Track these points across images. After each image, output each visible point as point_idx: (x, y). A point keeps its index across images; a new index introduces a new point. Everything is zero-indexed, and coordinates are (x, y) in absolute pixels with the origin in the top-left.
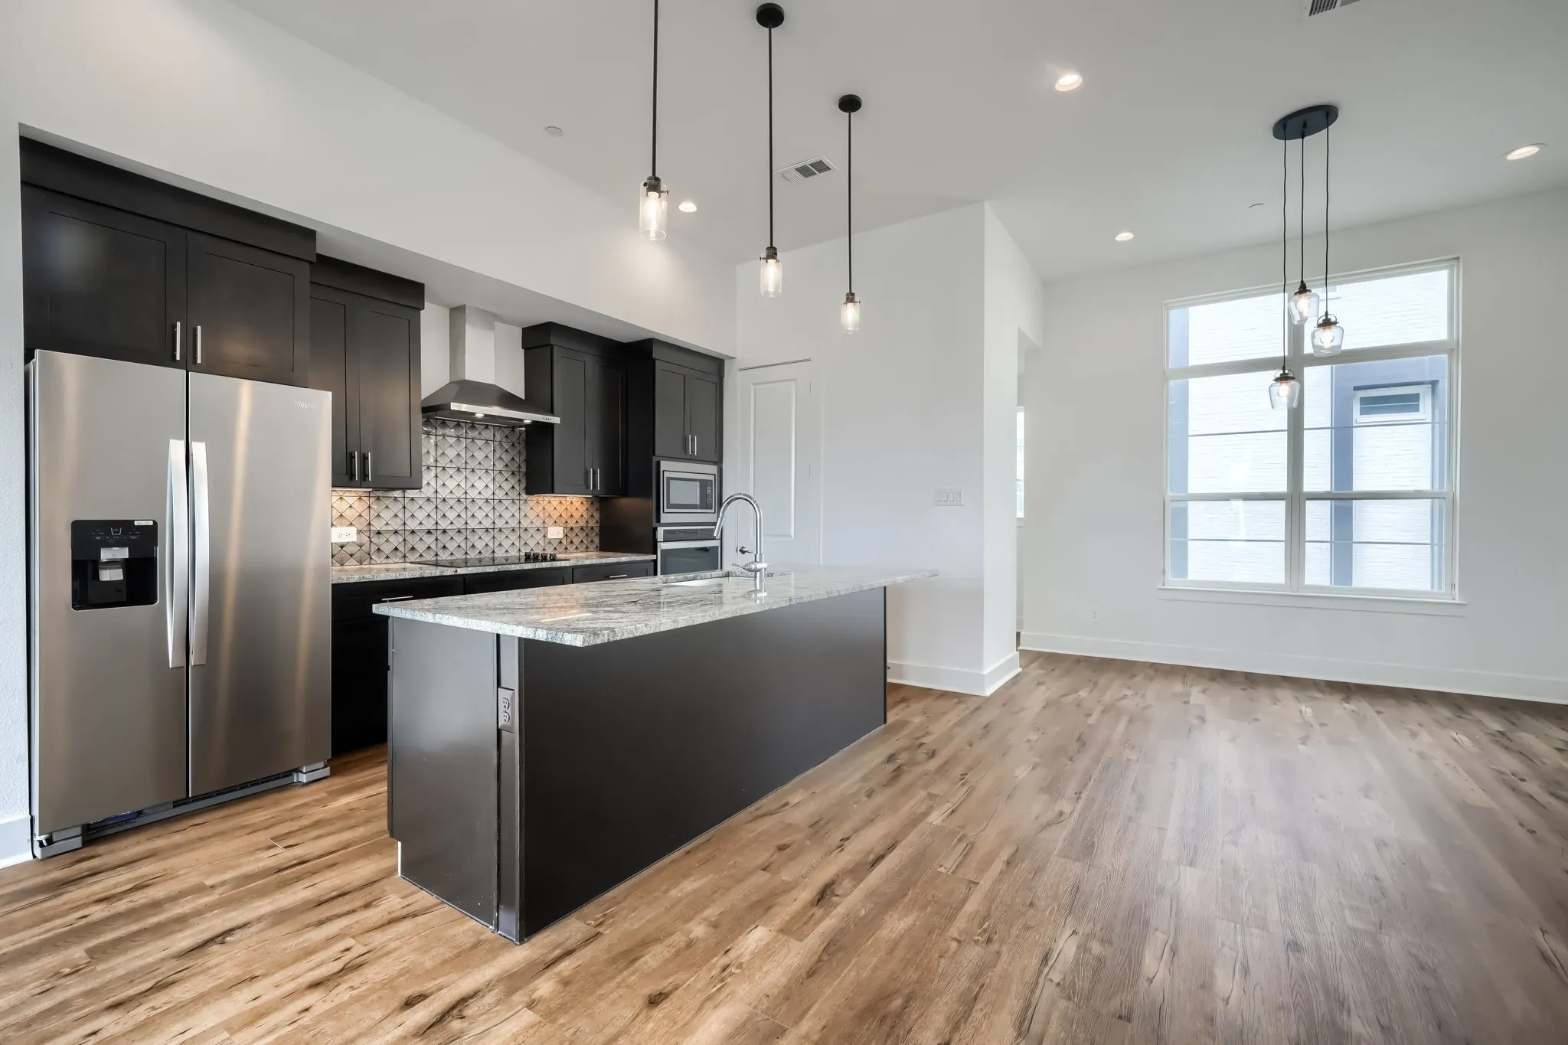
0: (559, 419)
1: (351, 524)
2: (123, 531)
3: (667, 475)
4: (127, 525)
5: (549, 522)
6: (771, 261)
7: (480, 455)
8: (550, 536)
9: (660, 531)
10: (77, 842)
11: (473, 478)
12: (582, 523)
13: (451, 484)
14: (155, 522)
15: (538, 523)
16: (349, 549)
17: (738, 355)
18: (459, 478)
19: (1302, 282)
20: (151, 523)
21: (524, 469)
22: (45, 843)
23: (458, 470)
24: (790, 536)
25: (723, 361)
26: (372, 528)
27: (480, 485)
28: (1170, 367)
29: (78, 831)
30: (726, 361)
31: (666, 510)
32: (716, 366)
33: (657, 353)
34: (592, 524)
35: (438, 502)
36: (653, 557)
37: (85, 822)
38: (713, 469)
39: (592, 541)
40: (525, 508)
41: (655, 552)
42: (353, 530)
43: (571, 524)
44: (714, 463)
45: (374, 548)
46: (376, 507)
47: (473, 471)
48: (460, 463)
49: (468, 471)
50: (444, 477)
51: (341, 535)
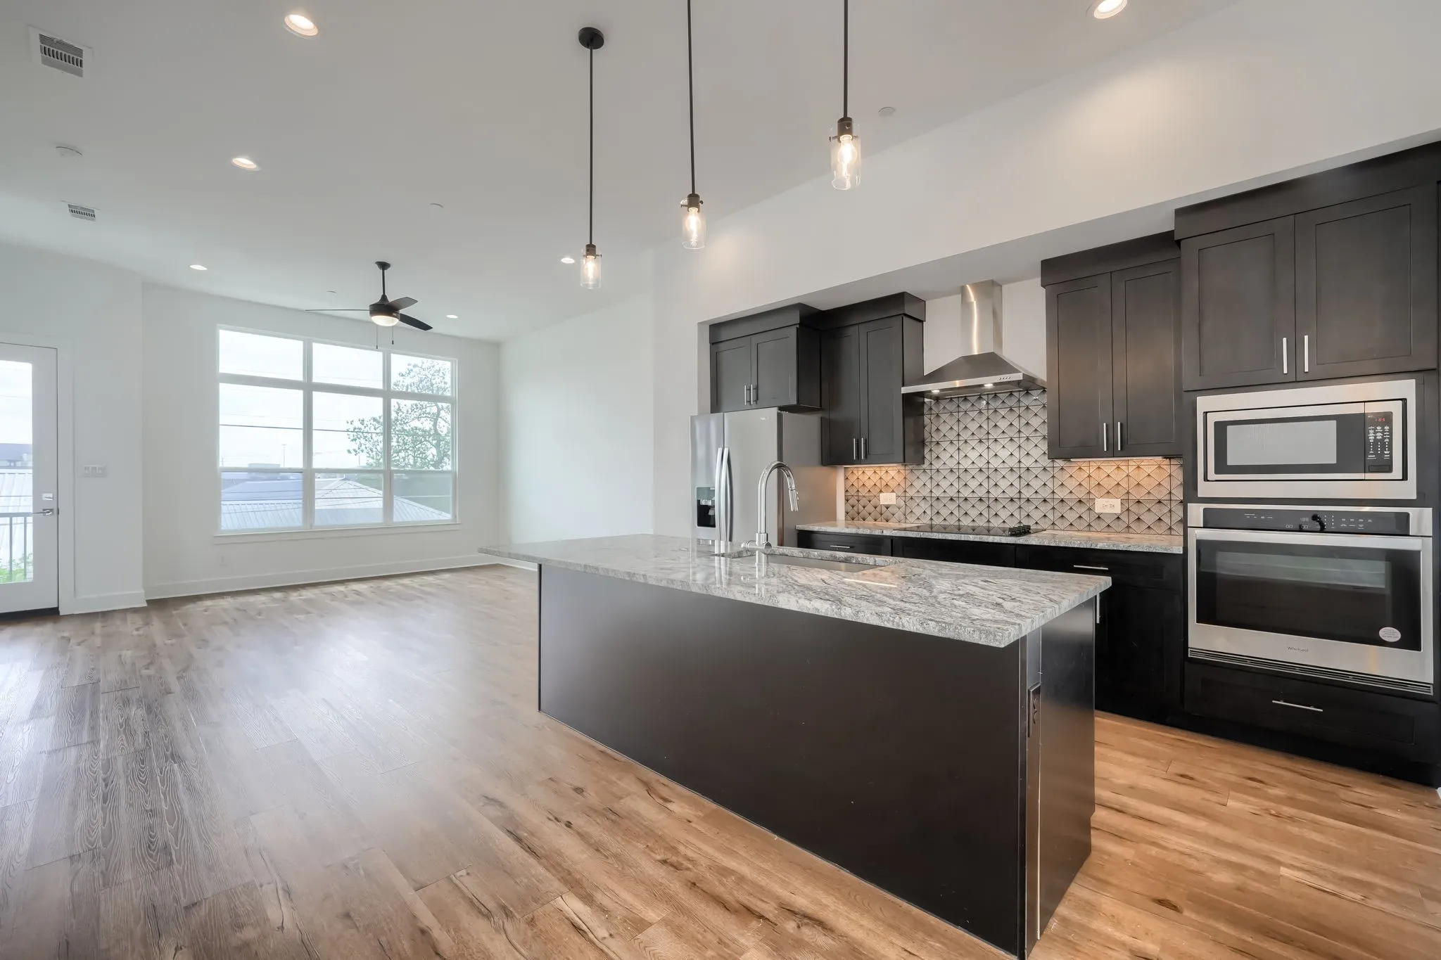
1: (893, 491)
3: (1212, 418)
7: (1003, 425)
8: (1098, 509)
11: (996, 448)
13: (973, 455)
16: (891, 510)
18: (981, 449)
23: (981, 441)
26: (907, 495)
27: (1004, 454)
33: (1181, 229)
35: (959, 472)
40: (1063, 477)
42: (894, 495)
43: (1136, 495)
46: (911, 477)
47: (996, 440)
48: (982, 435)
49: (991, 441)
50: (966, 450)
51: (887, 498)
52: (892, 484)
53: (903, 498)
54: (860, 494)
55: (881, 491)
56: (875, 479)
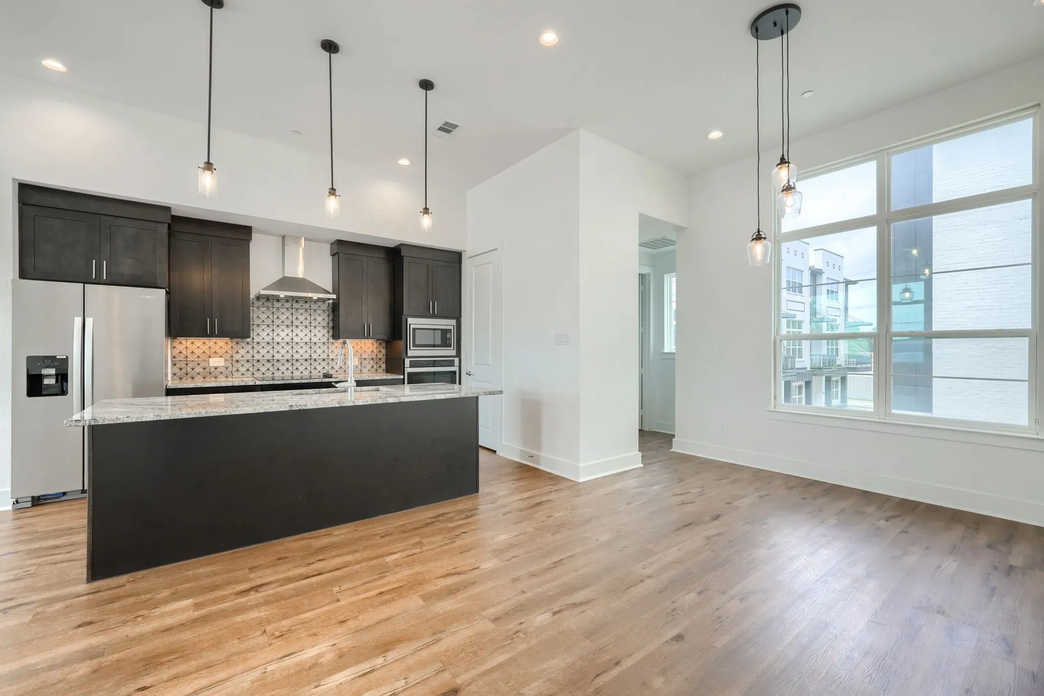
1: (221, 356)
2: (50, 361)
3: (412, 326)
4: (53, 358)
7: (301, 318)
9: (407, 361)
10: (29, 504)
11: (296, 331)
12: (373, 356)
14: (67, 357)
16: (219, 370)
18: (288, 331)
20: (65, 357)
21: (331, 325)
22: (15, 503)
23: (288, 326)
24: (490, 365)
25: (461, 253)
26: (234, 359)
27: (301, 335)
29: (30, 499)
30: (463, 254)
31: (412, 348)
32: (454, 259)
33: (405, 252)
34: (380, 356)
36: (402, 377)
37: (32, 495)
38: (453, 322)
39: (380, 366)
40: (332, 347)
41: (404, 373)
42: (222, 359)
43: (365, 356)
44: (454, 318)
45: (234, 369)
46: (236, 347)
47: (297, 327)
48: (289, 322)
49: (294, 327)
50: (279, 331)
51: (215, 362)
52: (220, 352)
53: (231, 362)
54: (188, 359)
55: (210, 357)
56: (204, 348)
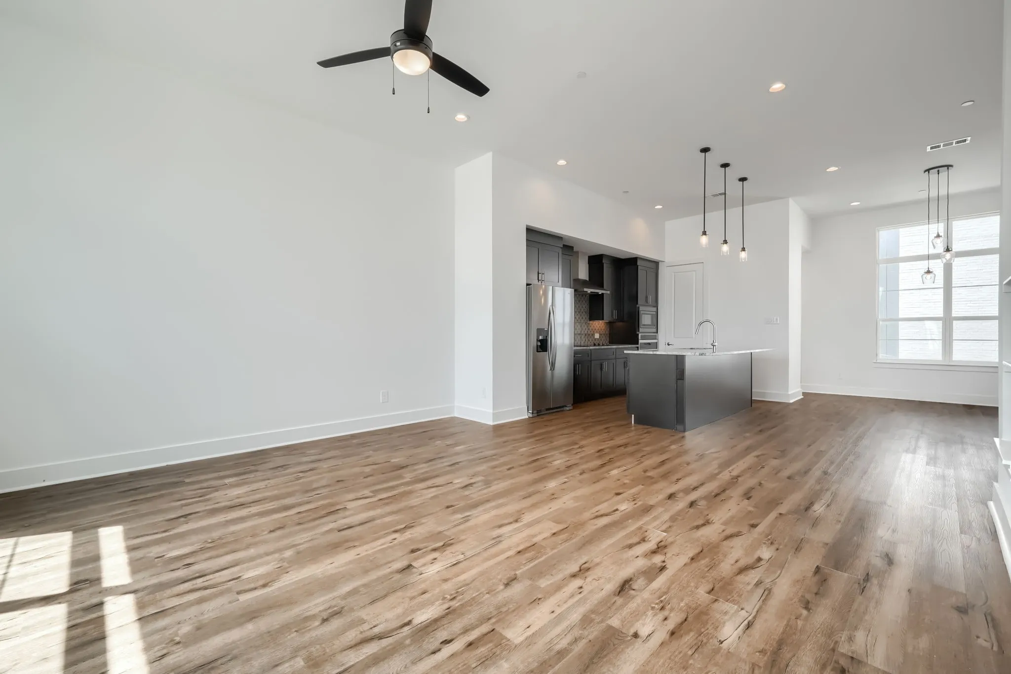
0: (609, 292)
3: (642, 312)
5: (595, 331)
6: (725, 245)
7: (577, 306)
8: (595, 337)
9: (640, 335)
12: (604, 332)
15: (592, 332)
17: (666, 260)
19: (938, 233)
21: (589, 310)
24: (692, 337)
27: (577, 317)
28: (880, 258)
30: (660, 263)
31: (641, 327)
32: (656, 264)
33: (639, 263)
34: (607, 332)
36: (637, 346)
38: (655, 309)
39: (607, 339)
40: (589, 327)
41: (638, 344)
43: (601, 333)
44: (654, 307)
